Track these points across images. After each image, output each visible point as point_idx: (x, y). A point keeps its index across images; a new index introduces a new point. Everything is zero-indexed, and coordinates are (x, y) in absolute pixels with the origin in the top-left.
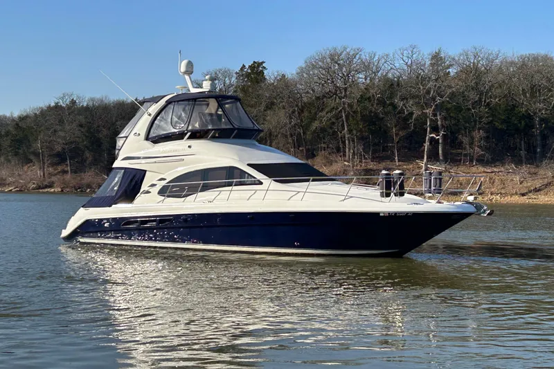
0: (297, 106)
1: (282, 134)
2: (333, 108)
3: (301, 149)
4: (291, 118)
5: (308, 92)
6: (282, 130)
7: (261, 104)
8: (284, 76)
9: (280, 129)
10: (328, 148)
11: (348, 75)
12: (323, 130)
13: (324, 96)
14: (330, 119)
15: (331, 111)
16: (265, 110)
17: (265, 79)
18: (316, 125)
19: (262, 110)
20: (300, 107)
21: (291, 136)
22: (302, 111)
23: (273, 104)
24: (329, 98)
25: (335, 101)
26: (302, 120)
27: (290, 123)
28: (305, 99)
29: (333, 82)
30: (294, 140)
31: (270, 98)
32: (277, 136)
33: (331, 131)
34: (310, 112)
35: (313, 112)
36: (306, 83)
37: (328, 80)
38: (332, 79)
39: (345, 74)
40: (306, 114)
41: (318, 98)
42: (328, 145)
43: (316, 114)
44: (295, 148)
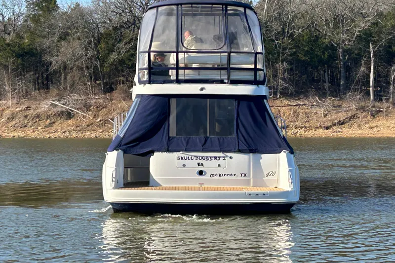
0: (93, 36)
1: (78, 67)
2: (132, 39)
3: (98, 82)
4: (87, 50)
5: (105, 22)
6: (77, 63)
7: (54, 34)
8: (78, 5)
9: (75, 61)
10: (127, 81)
11: (146, 4)
12: (121, 62)
13: (122, 27)
14: (129, 51)
15: (129, 43)
16: (58, 41)
17: (58, 8)
18: (114, 57)
19: (56, 41)
20: (97, 38)
21: (87, 68)
22: (99, 43)
23: (67, 34)
24: (127, 28)
25: (134, 31)
26: (98, 52)
27: (86, 55)
28: (102, 30)
29: (131, 11)
30: (90, 74)
31: (63, 28)
32: (72, 68)
33: (130, 63)
34: (107, 43)
35: (111, 42)
36: (103, 12)
37: (126, 9)
38: (130, 8)
39: (144, 3)
40: (102, 45)
41: (115, 29)
42: (127, 78)
43: (113, 45)
44: (91, 82)
